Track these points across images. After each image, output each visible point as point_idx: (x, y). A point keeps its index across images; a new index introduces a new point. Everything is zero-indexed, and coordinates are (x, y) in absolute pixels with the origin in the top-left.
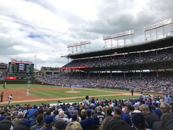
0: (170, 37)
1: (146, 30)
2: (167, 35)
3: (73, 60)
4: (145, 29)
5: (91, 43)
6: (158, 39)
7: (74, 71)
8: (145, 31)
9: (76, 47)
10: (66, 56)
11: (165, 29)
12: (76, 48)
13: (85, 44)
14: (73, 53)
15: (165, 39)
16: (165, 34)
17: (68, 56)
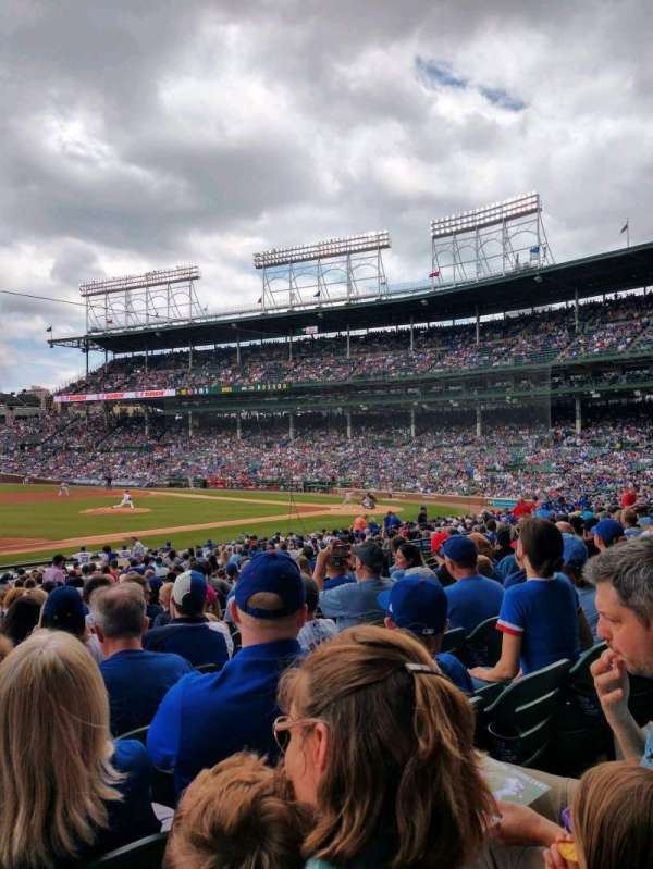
0: (528, 268)
1: (437, 233)
2: (517, 261)
3: (111, 355)
4: (434, 230)
5: (197, 278)
6: (482, 275)
7: (117, 410)
8: (435, 237)
9: (127, 296)
10: (79, 339)
11: (510, 234)
12: (123, 300)
13: (170, 282)
14: (110, 326)
15: (509, 275)
16: (510, 255)
17: (86, 338)
